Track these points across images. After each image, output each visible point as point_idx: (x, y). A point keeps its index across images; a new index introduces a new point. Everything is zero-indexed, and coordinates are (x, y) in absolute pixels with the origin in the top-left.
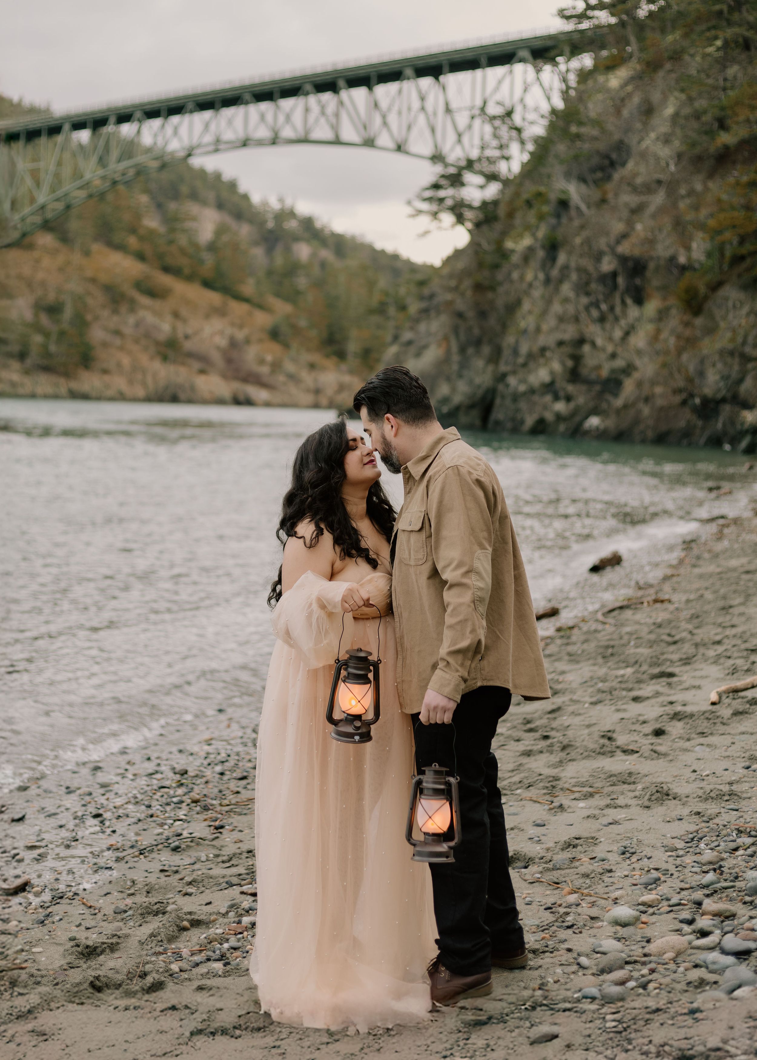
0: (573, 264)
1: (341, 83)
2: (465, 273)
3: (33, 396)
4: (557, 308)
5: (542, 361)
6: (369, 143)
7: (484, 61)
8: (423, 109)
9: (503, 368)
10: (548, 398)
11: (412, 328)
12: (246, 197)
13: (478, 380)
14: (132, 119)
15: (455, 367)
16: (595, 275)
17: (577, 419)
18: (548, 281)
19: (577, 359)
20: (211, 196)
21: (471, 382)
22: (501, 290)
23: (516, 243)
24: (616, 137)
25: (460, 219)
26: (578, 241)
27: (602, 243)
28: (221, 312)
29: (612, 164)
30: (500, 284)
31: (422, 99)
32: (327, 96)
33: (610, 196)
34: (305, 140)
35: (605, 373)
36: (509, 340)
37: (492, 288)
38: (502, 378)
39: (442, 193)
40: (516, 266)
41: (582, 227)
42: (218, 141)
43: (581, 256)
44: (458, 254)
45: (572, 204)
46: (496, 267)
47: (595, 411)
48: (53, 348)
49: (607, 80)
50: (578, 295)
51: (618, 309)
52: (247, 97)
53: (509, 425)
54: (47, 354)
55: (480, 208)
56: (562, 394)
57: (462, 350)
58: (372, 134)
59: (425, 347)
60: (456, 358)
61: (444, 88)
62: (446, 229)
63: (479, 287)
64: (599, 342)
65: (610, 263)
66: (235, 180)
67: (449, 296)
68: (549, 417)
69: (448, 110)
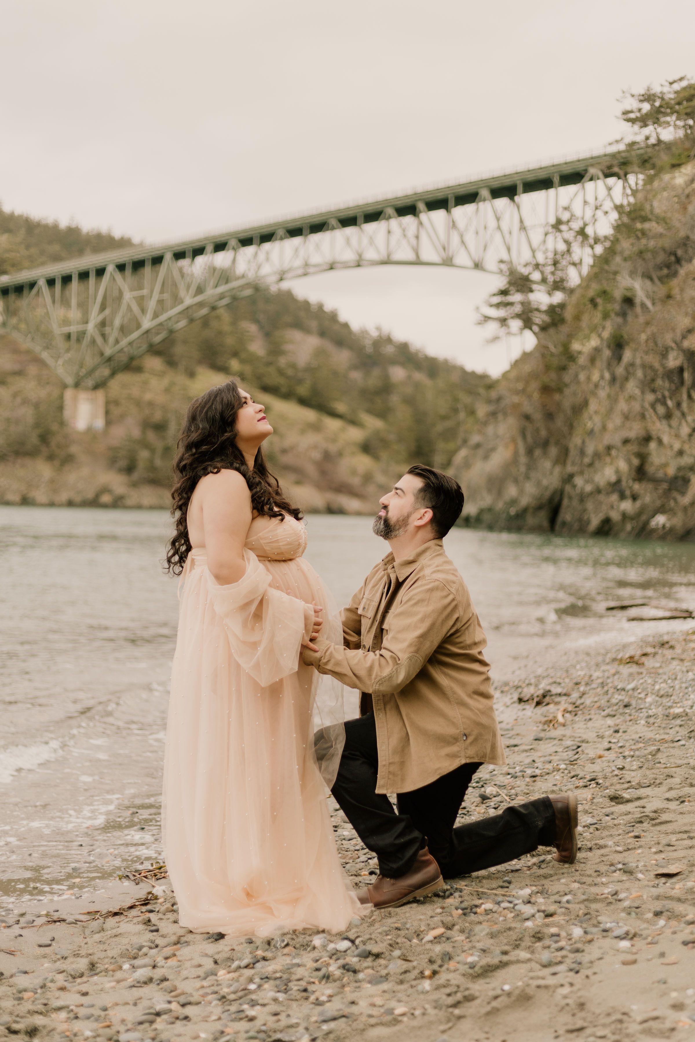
0: (638, 361)
1: (421, 206)
2: (533, 376)
3: (139, 507)
4: (622, 406)
5: (608, 459)
6: (448, 262)
7: (556, 180)
8: (499, 228)
9: (570, 469)
10: (614, 497)
11: (480, 432)
12: (346, 326)
13: (545, 482)
14: (227, 247)
15: (523, 469)
16: (661, 371)
17: (644, 518)
18: (613, 379)
19: (643, 457)
20: (314, 324)
21: (539, 483)
22: (567, 391)
23: (583, 345)
24: (682, 234)
25: (528, 324)
26: (643, 337)
27: (668, 339)
28: (316, 427)
29: (678, 261)
30: (566, 385)
31: (498, 219)
32: (409, 220)
33: (676, 292)
34: (387, 262)
35: (671, 471)
36: (576, 440)
37: (559, 390)
38: (569, 479)
39: (510, 298)
40: (583, 368)
41: (648, 323)
42: (306, 265)
43: (647, 353)
44: (525, 356)
45: (637, 301)
46: (563, 368)
47: (662, 510)
48: (158, 462)
49: (674, 178)
50: (643, 393)
51: (685, 405)
52: (333, 222)
53: (576, 526)
54: (152, 468)
55: (546, 312)
56: (628, 493)
57: (530, 452)
58: (450, 254)
59: (493, 449)
60: (523, 459)
61: (518, 207)
62: (514, 335)
63: (546, 389)
64: (666, 439)
65: (675, 359)
66: (336, 310)
67: (516, 399)
68: (615, 516)
69: (523, 228)
